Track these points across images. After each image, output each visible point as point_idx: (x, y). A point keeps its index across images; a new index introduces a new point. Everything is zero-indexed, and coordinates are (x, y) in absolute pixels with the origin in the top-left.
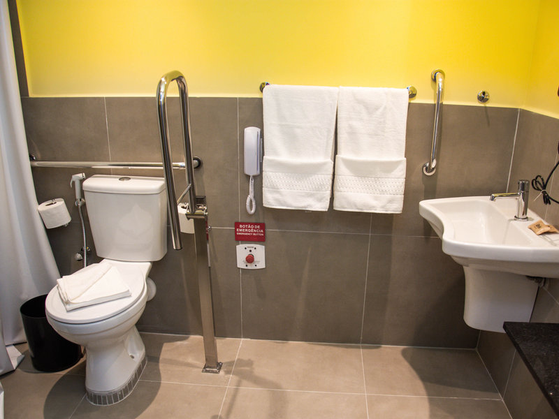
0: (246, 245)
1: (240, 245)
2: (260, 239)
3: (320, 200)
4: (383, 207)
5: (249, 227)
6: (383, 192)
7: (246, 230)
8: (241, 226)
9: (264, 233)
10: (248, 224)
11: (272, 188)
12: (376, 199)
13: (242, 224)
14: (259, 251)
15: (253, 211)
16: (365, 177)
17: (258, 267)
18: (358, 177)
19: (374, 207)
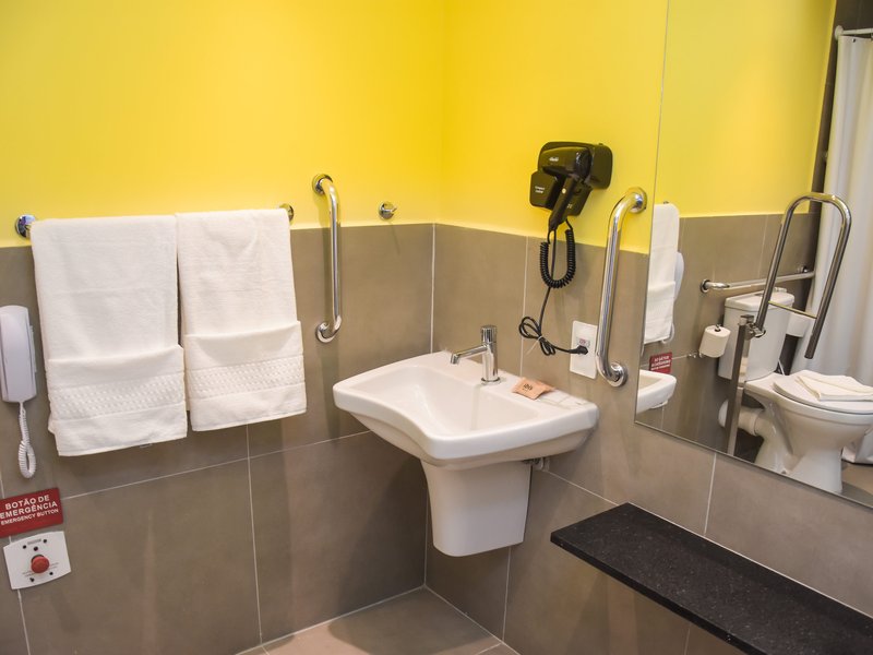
0: (25, 541)
1: (12, 544)
2: (52, 521)
3: (170, 420)
4: (278, 408)
5: (27, 502)
6: (273, 384)
7: (21, 511)
8: (8, 506)
9: (59, 506)
10: (22, 498)
11: (75, 417)
12: (264, 397)
13: (10, 500)
14: (54, 545)
15: (32, 471)
16: (239, 365)
17: (56, 576)
18: (227, 366)
19: (263, 412)
